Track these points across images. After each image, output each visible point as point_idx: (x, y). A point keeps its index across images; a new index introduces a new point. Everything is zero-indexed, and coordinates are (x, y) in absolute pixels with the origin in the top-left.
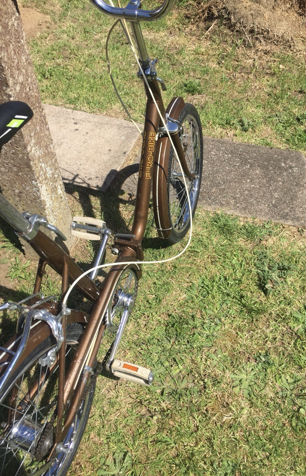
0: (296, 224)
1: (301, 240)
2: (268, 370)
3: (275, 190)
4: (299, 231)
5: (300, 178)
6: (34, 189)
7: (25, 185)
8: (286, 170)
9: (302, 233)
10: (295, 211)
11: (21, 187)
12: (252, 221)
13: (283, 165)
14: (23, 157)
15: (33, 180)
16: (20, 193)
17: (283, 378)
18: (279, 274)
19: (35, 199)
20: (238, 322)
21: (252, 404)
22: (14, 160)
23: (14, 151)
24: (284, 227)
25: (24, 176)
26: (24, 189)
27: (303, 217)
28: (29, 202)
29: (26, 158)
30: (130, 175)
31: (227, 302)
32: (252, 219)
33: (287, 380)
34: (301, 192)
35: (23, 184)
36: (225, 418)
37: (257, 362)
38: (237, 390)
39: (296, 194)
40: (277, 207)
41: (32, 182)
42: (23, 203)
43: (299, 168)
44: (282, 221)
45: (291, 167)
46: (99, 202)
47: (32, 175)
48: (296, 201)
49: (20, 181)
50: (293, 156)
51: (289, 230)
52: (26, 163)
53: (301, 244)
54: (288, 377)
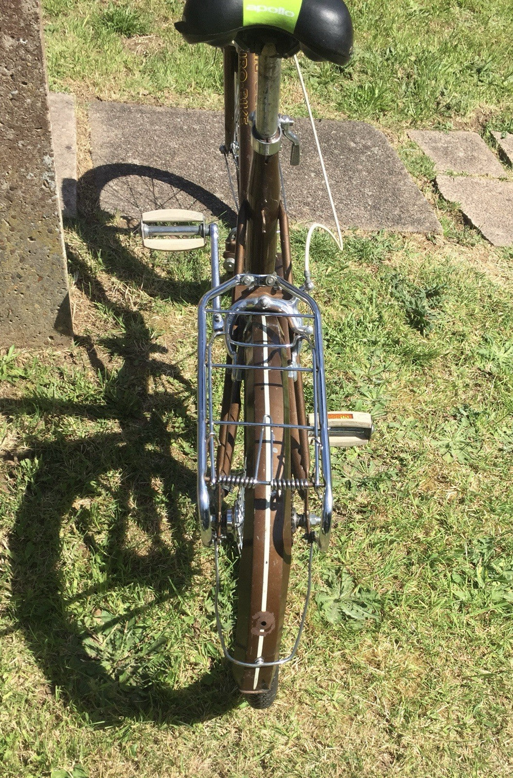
0: (421, 229)
1: (437, 252)
2: (478, 424)
3: (363, 184)
4: (429, 240)
5: (389, 162)
6: (46, 175)
7: (27, 169)
8: (363, 153)
9: (434, 241)
10: (408, 211)
11: (16, 175)
12: (354, 235)
13: (353, 145)
14: (33, 105)
15: (45, 154)
16: (12, 189)
17: (499, 430)
18: (430, 304)
19: (42, 199)
20: (406, 377)
21: (475, 469)
22: (11, 113)
23: (17, 92)
24: (404, 237)
25: (29, 147)
26: (23, 177)
27: (425, 218)
28: (28, 208)
29: (39, 104)
30: (104, 186)
31: (378, 352)
32: (351, 231)
33: (505, 432)
34: (402, 182)
35: (22, 167)
36: (450, 494)
37: (458, 418)
38: (447, 458)
39: (397, 187)
40: (379, 210)
41: (43, 160)
42: (13, 213)
43: (381, 148)
44: (399, 228)
45: (367, 148)
46: (76, 236)
47: (45, 143)
48: (403, 197)
49: (16, 161)
50: (361, 130)
51: (415, 240)
52: (38, 116)
53: (440, 256)
54: (505, 429)
